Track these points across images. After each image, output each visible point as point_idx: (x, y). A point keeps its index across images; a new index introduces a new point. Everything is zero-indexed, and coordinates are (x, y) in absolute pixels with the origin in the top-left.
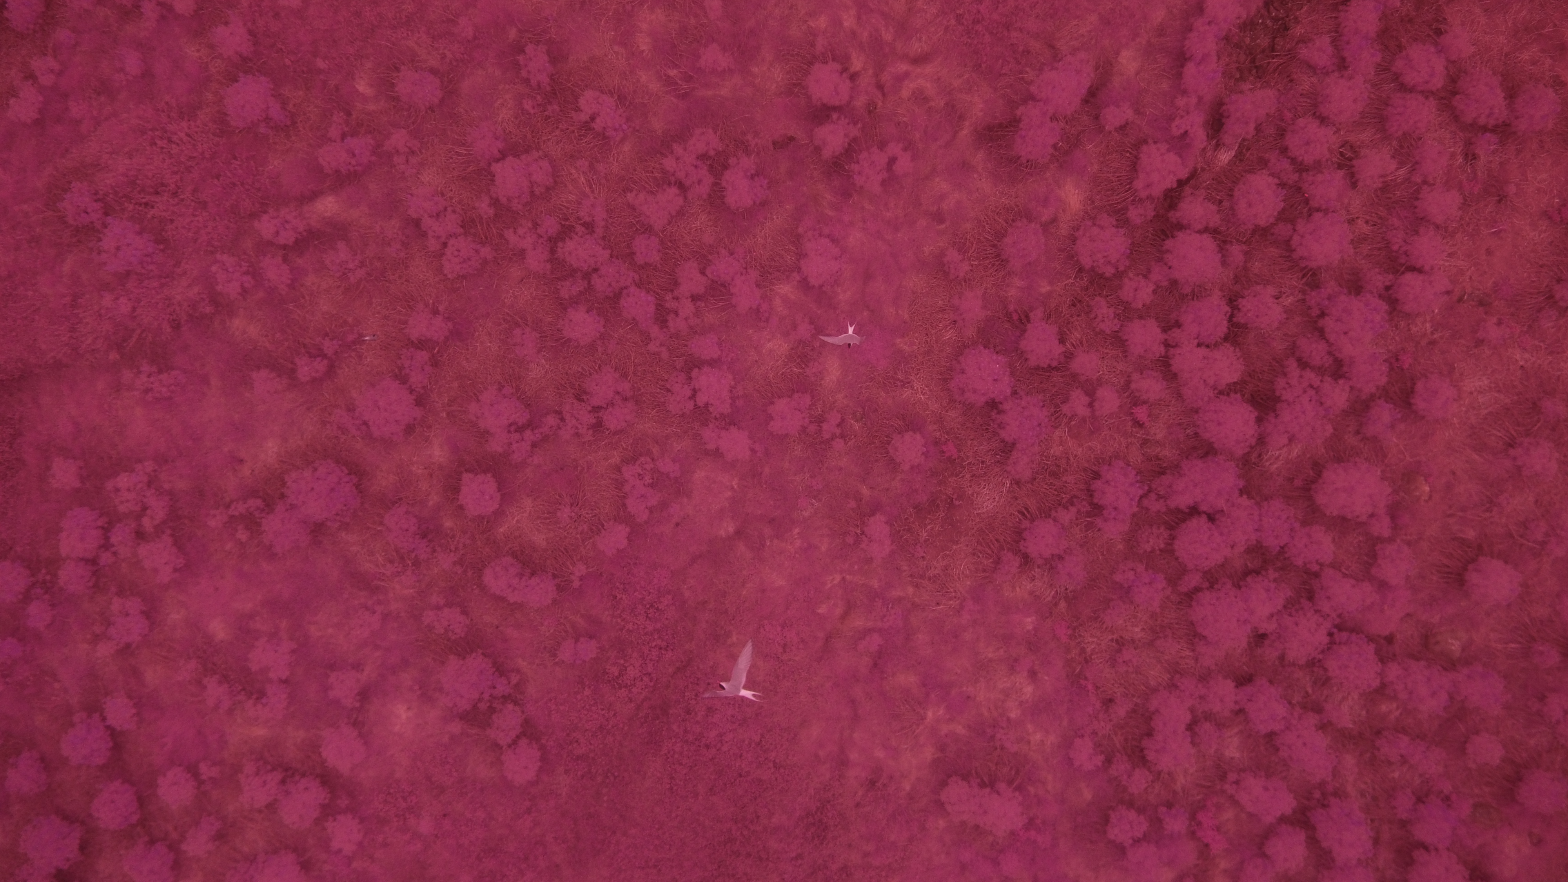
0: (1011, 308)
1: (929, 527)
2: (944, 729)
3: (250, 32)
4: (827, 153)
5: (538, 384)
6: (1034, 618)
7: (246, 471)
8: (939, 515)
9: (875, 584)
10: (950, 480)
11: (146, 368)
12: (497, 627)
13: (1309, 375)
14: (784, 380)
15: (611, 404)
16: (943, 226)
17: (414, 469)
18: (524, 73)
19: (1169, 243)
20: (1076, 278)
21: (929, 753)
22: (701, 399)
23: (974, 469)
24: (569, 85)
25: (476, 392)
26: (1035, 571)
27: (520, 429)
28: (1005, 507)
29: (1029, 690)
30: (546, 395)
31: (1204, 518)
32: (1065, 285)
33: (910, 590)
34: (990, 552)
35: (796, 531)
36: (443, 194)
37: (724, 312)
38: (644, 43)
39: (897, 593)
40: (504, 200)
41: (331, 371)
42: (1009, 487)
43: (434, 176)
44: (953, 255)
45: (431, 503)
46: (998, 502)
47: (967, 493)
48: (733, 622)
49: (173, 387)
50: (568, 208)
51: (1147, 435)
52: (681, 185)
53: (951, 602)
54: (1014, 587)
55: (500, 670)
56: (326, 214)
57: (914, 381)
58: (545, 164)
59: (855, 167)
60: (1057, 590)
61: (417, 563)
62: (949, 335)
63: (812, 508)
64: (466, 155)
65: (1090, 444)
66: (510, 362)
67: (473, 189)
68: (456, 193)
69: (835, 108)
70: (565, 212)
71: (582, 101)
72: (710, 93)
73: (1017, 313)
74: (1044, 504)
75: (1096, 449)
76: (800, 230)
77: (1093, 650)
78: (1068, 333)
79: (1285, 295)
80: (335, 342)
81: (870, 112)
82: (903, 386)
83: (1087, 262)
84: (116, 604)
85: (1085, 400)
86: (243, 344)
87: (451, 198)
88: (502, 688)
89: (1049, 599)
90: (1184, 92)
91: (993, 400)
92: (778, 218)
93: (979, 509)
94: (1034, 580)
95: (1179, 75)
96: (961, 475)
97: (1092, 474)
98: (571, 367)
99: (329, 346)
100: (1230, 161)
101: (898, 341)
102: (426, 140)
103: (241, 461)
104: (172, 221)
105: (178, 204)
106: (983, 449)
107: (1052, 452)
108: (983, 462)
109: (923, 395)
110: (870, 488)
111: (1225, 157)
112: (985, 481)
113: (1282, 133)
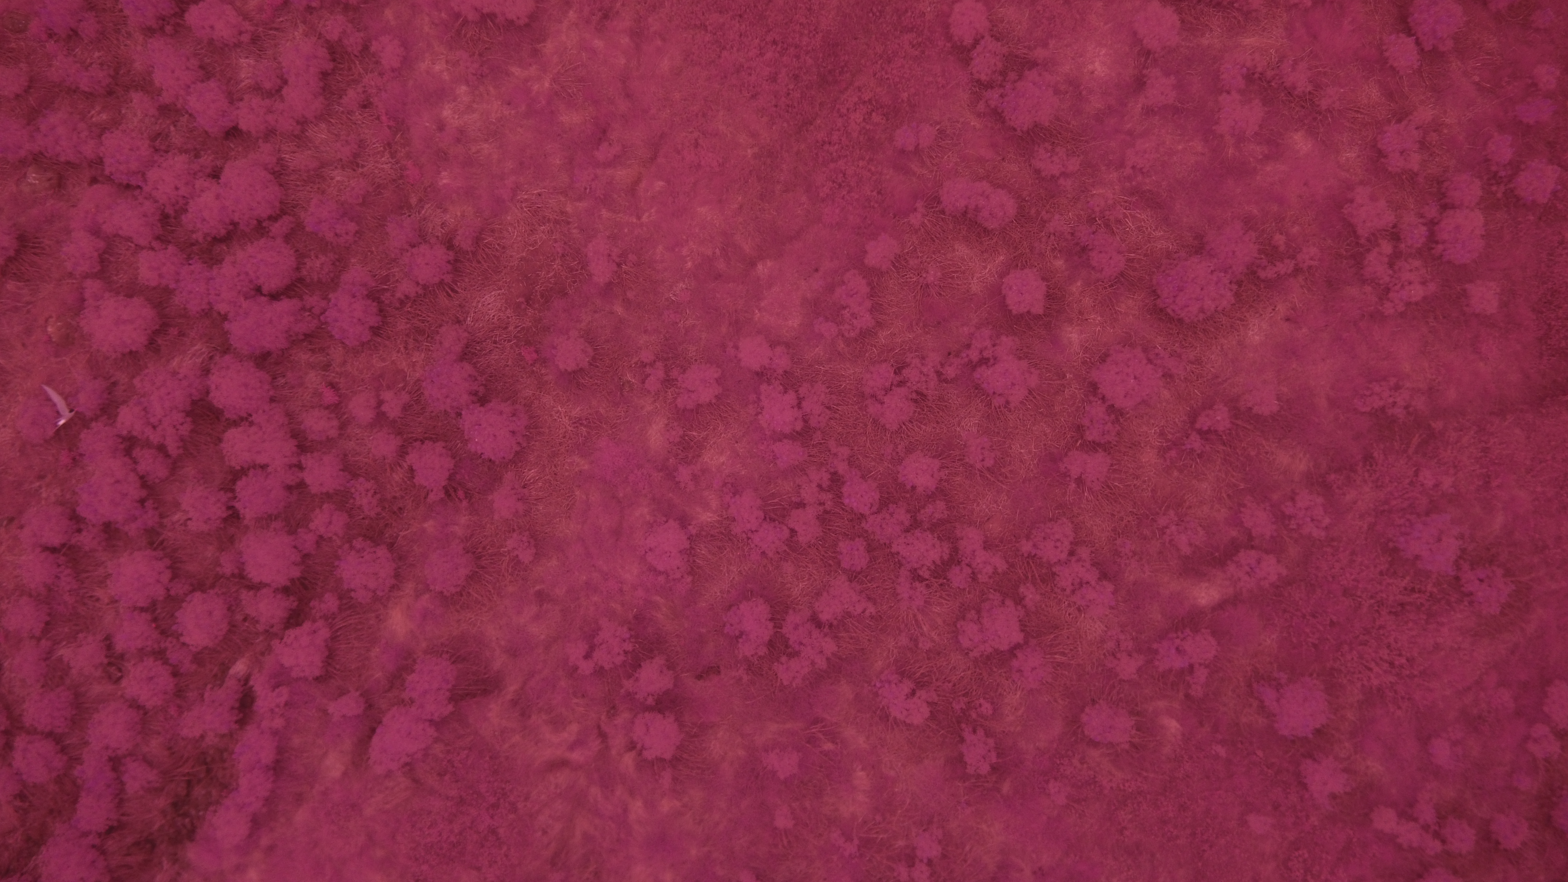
0: (465, 503)
1: (551, 274)
2: (533, 70)
3: (1305, 787)
4: (659, 661)
5: (968, 411)
6: (440, 184)
7: (1282, 309)
8: (541, 287)
9: (605, 213)
10: (530, 324)
11: (1399, 412)
12: (1003, 159)
13: (155, 438)
14: (707, 423)
15: (887, 391)
16: (538, 588)
17: (1099, 318)
18: (991, 742)
19: (296, 573)
20: (397, 537)
21: (549, 47)
22: (791, 397)
23: (505, 336)
24: (942, 732)
25: (1033, 400)
26: (442, 233)
27: (984, 361)
28: (471, 296)
29: (447, 112)
30: (959, 399)
31: (265, 290)
32: (408, 530)
33: (569, 209)
34: (486, 250)
35: (689, 264)
36: (1079, 610)
37: (772, 493)
38: (861, 778)
39: (582, 205)
40: (1009, 602)
41: (1193, 417)
42: (467, 317)
43: (1089, 630)
44: (526, 556)
45: (1079, 284)
46: (479, 302)
47: (512, 310)
48: (751, 168)
49: (1368, 393)
50: (941, 597)
51: (324, 375)
52: (819, 625)
53: (526, 197)
54: (463, 216)
55: (997, 115)
56: (1207, 584)
57: (569, 425)
58: (965, 643)
59: (628, 647)
60: (419, 214)
61: (1091, 220)
62: (531, 473)
63: (675, 292)
64: (1056, 654)
65: (384, 364)
66: (998, 433)
67: (1045, 616)
68: (1064, 612)
69: (650, 709)
70: (944, 593)
71: (926, 711)
72: (788, 726)
73: (459, 499)
74: (431, 302)
75: (377, 359)
76: (689, 579)
77: (382, 157)
78: (406, 479)
79: (181, 522)
80: (1189, 446)
81: (614, 707)
82: (580, 419)
83: (382, 552)
84: (1415, 161)
85: (385, 408)
86: (1294, 444)
87: (1069, 605)
88: (993, 95)
89: (427, 206)
90: (275, 733)
91: (482, 405)
92: (716, 593)
93: (499, 295)
94: (442, 224)
95: (280, 750)
96: (519, 329)
97: (381, 334)
98: (933, 430)
99: (1195, 442)
100: (234, 663)
101: (586, 467)
102: (1100, 669)
103: (1288, 320)
104: (1381, 573)
105: (1377, 593)
106: (496, 355)
107: (423, 355)
108: (495, 342)
109: (559, 411)
110: (613, 313)
111: (240, 668)
112: (493, 323)
113: (179, 693)
